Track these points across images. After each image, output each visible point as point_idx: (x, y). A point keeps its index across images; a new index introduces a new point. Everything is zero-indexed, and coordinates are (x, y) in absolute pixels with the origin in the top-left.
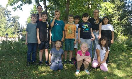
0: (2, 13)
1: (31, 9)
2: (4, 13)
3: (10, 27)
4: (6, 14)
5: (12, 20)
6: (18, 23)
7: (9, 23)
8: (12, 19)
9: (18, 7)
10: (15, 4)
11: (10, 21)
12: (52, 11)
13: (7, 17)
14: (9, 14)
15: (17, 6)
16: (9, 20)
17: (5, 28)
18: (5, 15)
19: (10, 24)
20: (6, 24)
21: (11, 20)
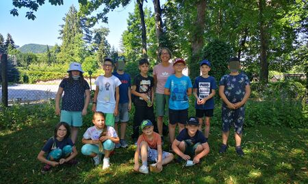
0: (75, 24)
1: (129, 13)
2: (80, 22)
3: (91, 53)
4: (82, 26)
5: (95, 38)
6: (106, 44)
7: (88, 44)
8: (93, 35)
9: (100, 16)
10: (92, 10)
11: (90, 40)
12: (172, 18)
13: (84, 32)
14: (87, 25)
15: (98, 15)
16: (89, 38)
17: (81, 56)
18: (80, 29)
19: (89, 46)
20: (83, 48)
21: (93, 37)
